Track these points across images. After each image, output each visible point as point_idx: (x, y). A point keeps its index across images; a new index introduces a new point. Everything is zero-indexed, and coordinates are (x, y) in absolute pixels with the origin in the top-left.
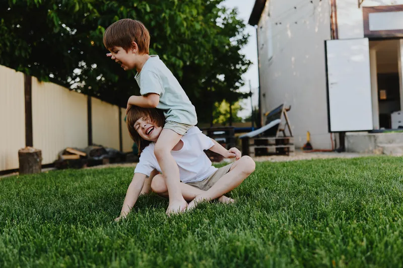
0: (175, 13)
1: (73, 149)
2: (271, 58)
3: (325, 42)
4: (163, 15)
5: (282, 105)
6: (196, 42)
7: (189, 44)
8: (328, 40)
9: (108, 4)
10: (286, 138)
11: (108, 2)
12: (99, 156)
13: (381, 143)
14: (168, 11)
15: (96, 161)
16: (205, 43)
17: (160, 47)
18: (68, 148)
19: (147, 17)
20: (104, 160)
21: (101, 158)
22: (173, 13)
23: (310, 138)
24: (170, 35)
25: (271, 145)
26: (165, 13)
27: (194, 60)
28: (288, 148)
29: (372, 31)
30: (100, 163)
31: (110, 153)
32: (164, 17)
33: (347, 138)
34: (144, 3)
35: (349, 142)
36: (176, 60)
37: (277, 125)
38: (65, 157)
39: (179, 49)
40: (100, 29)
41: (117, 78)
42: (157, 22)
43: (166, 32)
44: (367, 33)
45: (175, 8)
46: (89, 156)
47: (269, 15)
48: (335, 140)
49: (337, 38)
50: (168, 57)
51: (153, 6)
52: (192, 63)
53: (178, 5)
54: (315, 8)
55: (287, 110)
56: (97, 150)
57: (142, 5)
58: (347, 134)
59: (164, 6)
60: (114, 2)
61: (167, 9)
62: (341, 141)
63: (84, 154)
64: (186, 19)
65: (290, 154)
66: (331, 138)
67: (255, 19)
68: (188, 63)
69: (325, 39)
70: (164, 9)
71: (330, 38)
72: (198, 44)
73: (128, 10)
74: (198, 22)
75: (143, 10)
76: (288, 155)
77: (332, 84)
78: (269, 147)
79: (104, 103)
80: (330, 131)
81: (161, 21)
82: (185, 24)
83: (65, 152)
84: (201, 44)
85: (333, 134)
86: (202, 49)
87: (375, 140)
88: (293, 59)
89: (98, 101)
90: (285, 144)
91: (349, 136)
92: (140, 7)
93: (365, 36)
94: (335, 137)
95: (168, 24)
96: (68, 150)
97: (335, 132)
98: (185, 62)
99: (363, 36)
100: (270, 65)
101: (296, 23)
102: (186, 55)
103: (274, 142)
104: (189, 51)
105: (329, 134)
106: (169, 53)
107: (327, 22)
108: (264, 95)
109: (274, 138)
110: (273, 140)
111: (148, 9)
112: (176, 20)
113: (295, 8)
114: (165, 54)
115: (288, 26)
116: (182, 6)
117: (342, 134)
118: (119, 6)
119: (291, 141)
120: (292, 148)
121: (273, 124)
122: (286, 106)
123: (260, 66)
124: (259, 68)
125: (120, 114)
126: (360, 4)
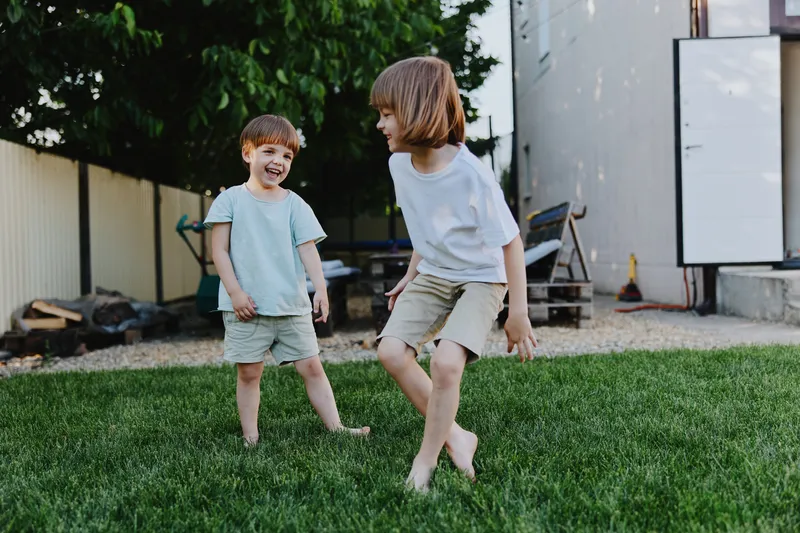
1: (49, 303)
2: (547, 55)
3: (676, 43)
5: (565, 205)
6: (358, 33)
7: (340, 39)
10: (575, 285)
12: (117, 324)
15: (108, 335)
16: (380, 35)
17: (266, 51)
18: (37, 300)
20: (130, 334)
21: (121, 328)
23: (636, 271)
24: (293, 22)
25: (537, 301)
27: (351, 79)
28: (578, 308)
29: (789, 18)
30: (119, 339)
31: (143, 316)
33: (722, 281)
35: (725, 290)
36: (310, 85)
37: (553, 255)
38: (29, 325)
39: (317, 54)
40: (120, 10)
41: (159, 128)
43: (283, 16)
44: (777, 25)
46: (91, 323)
48: (695, 283)
49: (706, 36)
50: (288, 76)
52: (348, 85)
55: (577, 217)
56: (112, 308)
58: (722, 270)
62: (708, 286)
63: (76, 317)
65: (583, 323)
66: (685, 278)
68: (337, 90)
69: (677, 37)
71: (688, 34)
72: (362, 37)
76: (577, 326)
77: (688, 148)
79: (118, 176)
80: (680, 263)
83: (30, 312)
84: (369, 39)
85: (689, 270)
86: (373, 52)
87: (785, 290)
89: (105, 172)
90: (571, 300)
91: (724, 276)
93: (773, 31)
94: (694, 275)
96: (35, 306)
97: (693, 266)
98: (329, 88)
99: (767, 31)
100: (543, 72)
102: (333, 67)
103: (545, 294)
104: (340, 56)
105: (681, 269)
106: (292, 64)
108: (527, 149)
109: (545, 285)
110: (543, 289)
114: (281, 67)
117: (710, 271)
119: (586, 291)
120: (588, 309)
121: (543, 249)
122: (574, 208)
123: (517, 75)
124: (513, 80)
125: (157, 200)
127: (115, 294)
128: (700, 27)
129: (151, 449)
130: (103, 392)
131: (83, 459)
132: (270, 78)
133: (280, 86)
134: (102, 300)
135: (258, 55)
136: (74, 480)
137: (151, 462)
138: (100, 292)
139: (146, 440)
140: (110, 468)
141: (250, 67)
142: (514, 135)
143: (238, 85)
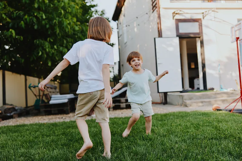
0: (62, 20)
2: (126, 42)
3: (155, 39)
4: (55, 21)
7: (72, 38)
8: (157, 38)
9: (17, 13)
11: (17, 12)
13: (186, 100)
14: (57, 18)
15: (8, 116)
17: (52, 40)
19: (43, 22)
20: (14, 116)
21: (12, 114)
22: (61, 20)
24: (59, 33)
25: (122, 103)
26: (56, 20)
29: (180, 33)
30: (11, 117)
31: (18, 111)
32: (55, 22)
34: (41, 13)
36: (63, 49)
39: (65, 42)
40: (11, 31)
41: (23, 61)
42: (50, 25)
43: (56, 32)
44: (178, 34)
45: (62, 16)
46: (3, 113)
47: (124, 16)
48: (162, 97)
49: (162, 37)
50: (57, 47)
51: (47, 15)
53: (64, 14)
54: (149, 17)
56: (9, 109)
57: (40, 14)
58: (168, 93)
59: (55, 15)
60: (21, 12)
61: (56, 17)
62: (165, 99)
64: (69, 24)
66: (160, 96)
69: (155, 37)
70: (55, 17)
71: (157, 36)
72: (78, 37)
73: (31, 17)
74: (77, 25)
75: (40, 18)
77: (159, 64)
78: (121, 104)
79: (14, 74)
80: (158, 92)
81: (53, 25)
82: (69, 27)
85: (161, 94)
87: (182, 98)
88: (138, 46)
89: (10, 73)
91: (169, 95)
92: (38, 16)
94: (162, 95)
95: (57, 26)
99: (176, 36)
100: (125, 47)
101: (139, 25)
102: (70, 45)
104: (71, 42)
105: (158, 94)
106: (58, 44)
107: (156, 27)
108: (122, 65)
109: (124, 99)
110: (124, 100)
111: (44, 17)
112: (63, 24)
113: (137, 18)
114: (55, 45)
115: (135, 25)
116: (67, 15)
117: (165, 94)
118: (24, 15)
123: (120, 47)
124: (119, 48)
125: (26, 80)
126: (173, 17)
127: (11, 105)
128: (160, 35)
132: (52, 48)
133: (55, 49)
134: (7, 107)
135: (50, 42)
138: (8, 104)
141: (47, 45)
142: (119, 62)
143: (44, 49)
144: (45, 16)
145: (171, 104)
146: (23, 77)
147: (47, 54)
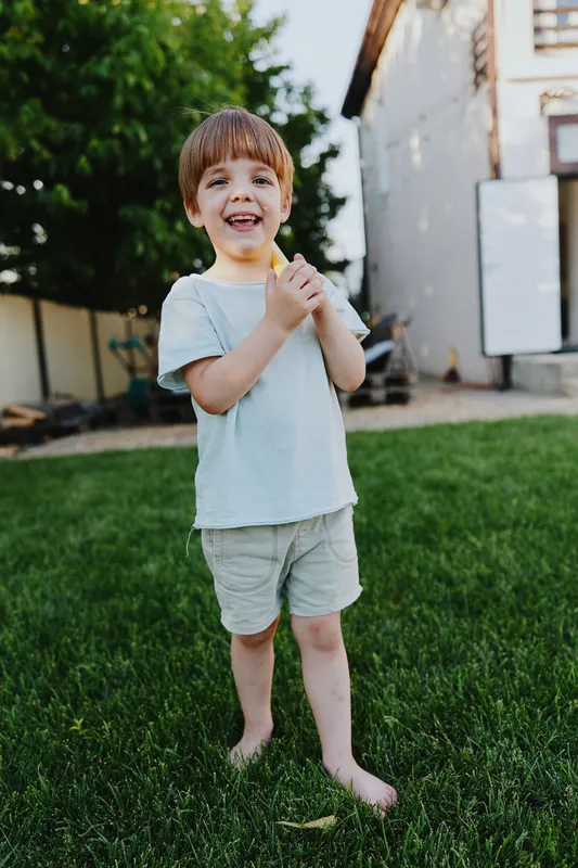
2: (387, 194)
3: (477, 187)
5: (395, 317)
8: (484, 181)
10: (404, 374)
12: (71, 419)
20: (81, 425)
21: (74, 422)
25: (377, 387)
30: (72, 431)
31: (90, 413)
37: (387, 355)
38: (7, 423)
44: (554, 168)
46: (52, 419)
47: (381, 102)
48: (496, 369)
49: (501, 178)
54: (463, 110)
55: (406, 324)
57: (130, 126)
58: (515, 359)
62: (505, 375)
63: (41, 415)
65: (411, 402)
66: (489, 366)
67: (354, 105)
69: (478, 180)
71: (488, 177)
78: (373, 392)
80: (484, 353)
85: (490, 361)
87: (559, 371)
90: (400, 386)
91: (517, 363)
92: (127, 133)
93: (552, 173)
94: (495, 363)
99: (547, 173)
103: (382, 383)
105: (484, 361)
108: (376, 268)
109: (383, 375)
110: (381, 378)
111: (143, 137)
117: (506, 361)
119: (413, 378)
120: (414, 392)
121: (378, 349)
122: (402, 317)
123: (367, 209)
124: (365, 216)
125: (94, 324)
126: (543, 106)
127: (67, 396)
128: (496, 172)
129: (101, 508)
130: (65, 470)
131: (56, 516)
132: (171, 229)
133: (178, 234)
134: (60, 402)
135: (163, 212)
136: (52, 530)
137: (101, 517)
138: (58, 396)
139: (97, 502)
140: (74, 521)
141: (155, 219)
142: (365, 260)
143: (148, 235)
144: (147, 131)
145: (522, 389)
146: (84, 314)
147: (159, 247)
